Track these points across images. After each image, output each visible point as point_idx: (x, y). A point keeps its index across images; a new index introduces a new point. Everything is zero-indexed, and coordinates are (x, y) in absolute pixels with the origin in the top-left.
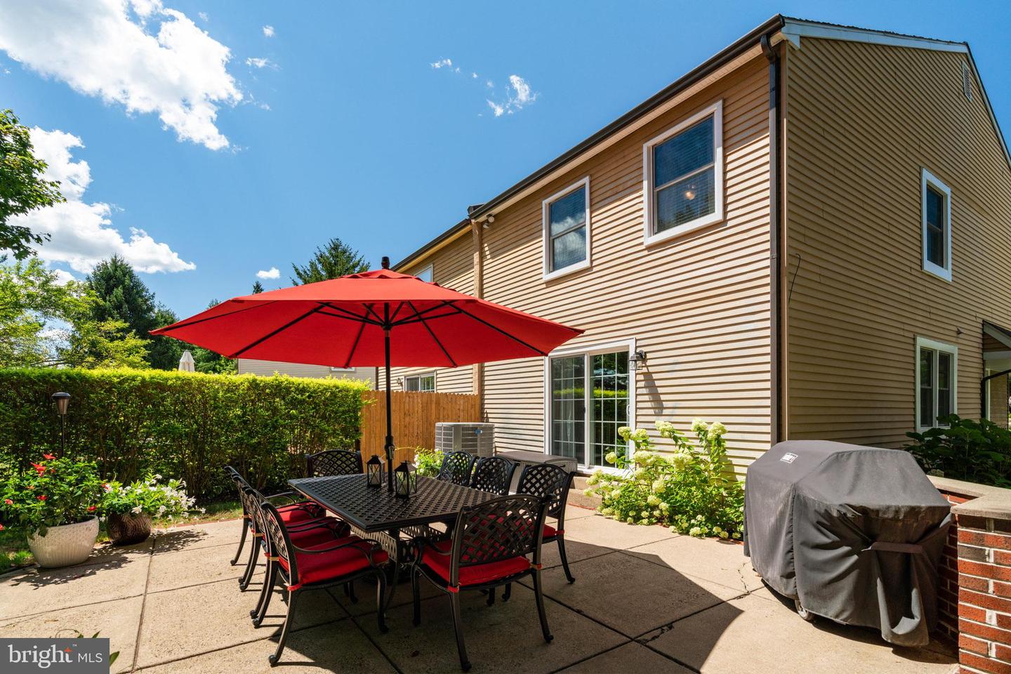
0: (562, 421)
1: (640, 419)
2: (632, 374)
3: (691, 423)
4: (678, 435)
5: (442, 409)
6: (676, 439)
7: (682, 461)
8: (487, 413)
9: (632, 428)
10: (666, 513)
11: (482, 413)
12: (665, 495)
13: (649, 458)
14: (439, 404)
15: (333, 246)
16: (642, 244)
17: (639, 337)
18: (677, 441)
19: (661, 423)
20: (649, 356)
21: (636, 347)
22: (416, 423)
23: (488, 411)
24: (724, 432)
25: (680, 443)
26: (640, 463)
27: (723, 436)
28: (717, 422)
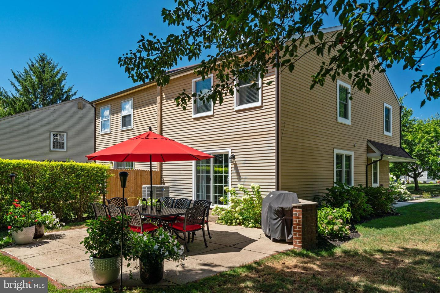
0: (200, 184)
1: (233, 183)
2: (230, 164)
3: (250, 185)
4: (246, 190)
5: (143, 178)
6: (245, 191)
7: (245, 199)
8: (164, 180)
9: (230, 188)
10: (241, 221)
11: (161, 180)
12: (241, 214)
13: (235, 199)
14: (142, 176)
15: (41, 59)
16: (234, 109)
17: (232, 148)
18: (245, 192)
19: (240, 185)
20: (236, 157)
21: (231, 153)
22: (131, 186)
23: (165, 179)
24: (260, 188)
25: (246, 193)
26: (233, 201)
27: (260, 190)
28: (258, 184)
